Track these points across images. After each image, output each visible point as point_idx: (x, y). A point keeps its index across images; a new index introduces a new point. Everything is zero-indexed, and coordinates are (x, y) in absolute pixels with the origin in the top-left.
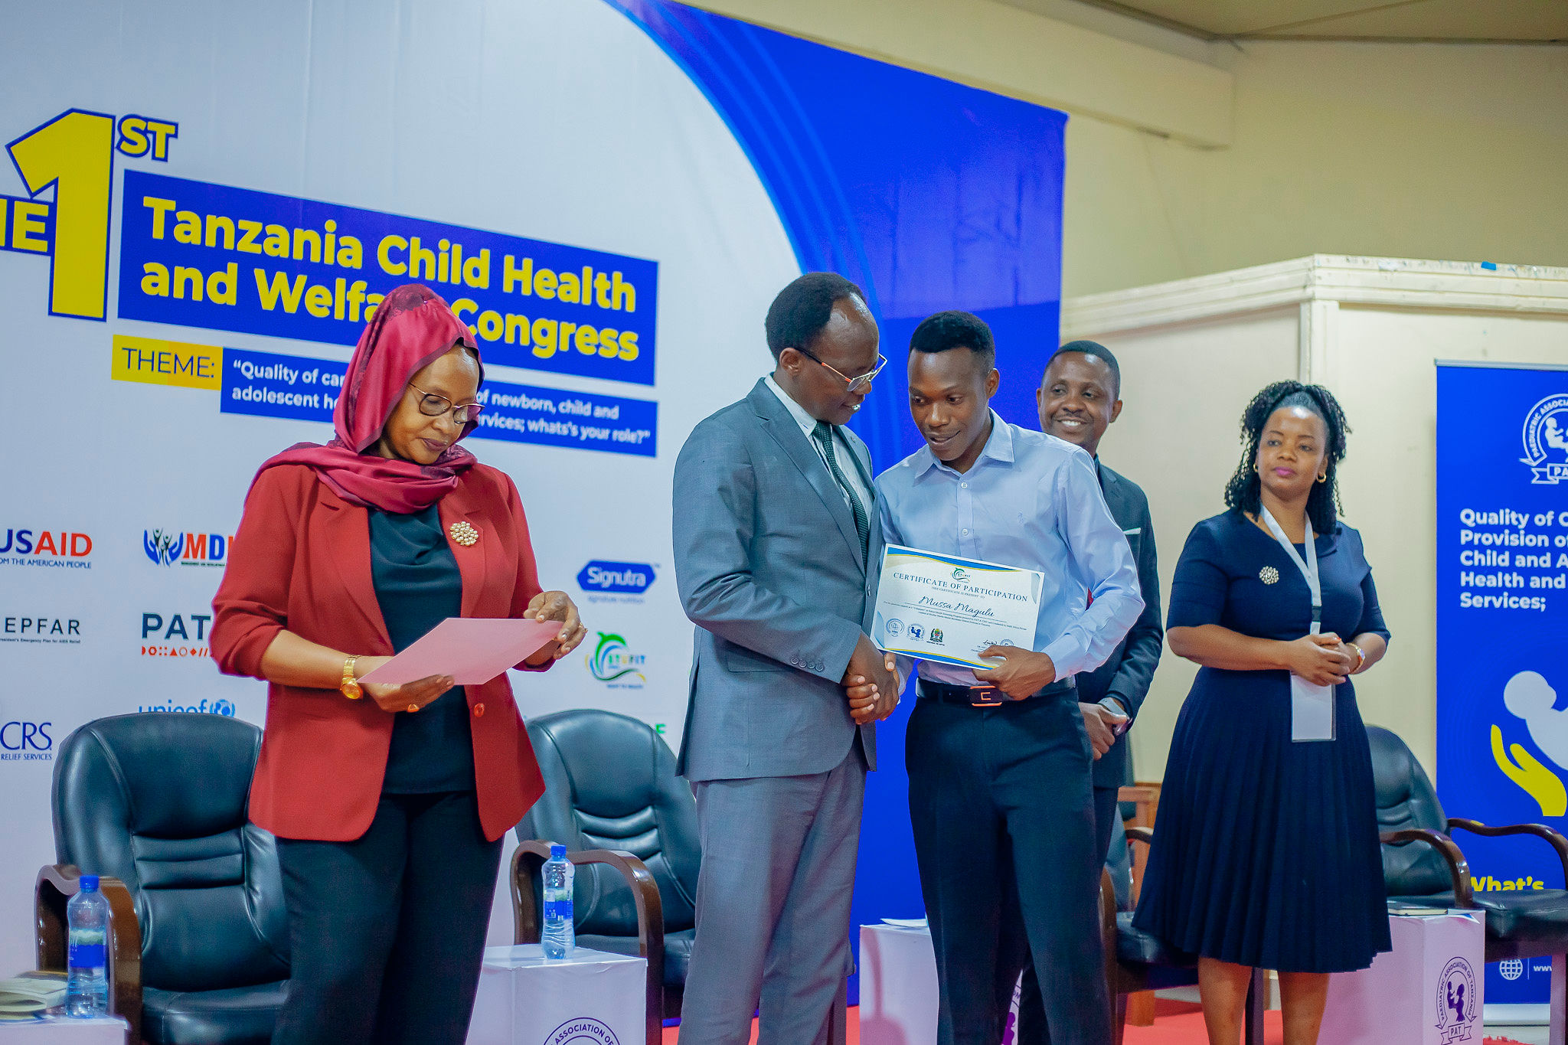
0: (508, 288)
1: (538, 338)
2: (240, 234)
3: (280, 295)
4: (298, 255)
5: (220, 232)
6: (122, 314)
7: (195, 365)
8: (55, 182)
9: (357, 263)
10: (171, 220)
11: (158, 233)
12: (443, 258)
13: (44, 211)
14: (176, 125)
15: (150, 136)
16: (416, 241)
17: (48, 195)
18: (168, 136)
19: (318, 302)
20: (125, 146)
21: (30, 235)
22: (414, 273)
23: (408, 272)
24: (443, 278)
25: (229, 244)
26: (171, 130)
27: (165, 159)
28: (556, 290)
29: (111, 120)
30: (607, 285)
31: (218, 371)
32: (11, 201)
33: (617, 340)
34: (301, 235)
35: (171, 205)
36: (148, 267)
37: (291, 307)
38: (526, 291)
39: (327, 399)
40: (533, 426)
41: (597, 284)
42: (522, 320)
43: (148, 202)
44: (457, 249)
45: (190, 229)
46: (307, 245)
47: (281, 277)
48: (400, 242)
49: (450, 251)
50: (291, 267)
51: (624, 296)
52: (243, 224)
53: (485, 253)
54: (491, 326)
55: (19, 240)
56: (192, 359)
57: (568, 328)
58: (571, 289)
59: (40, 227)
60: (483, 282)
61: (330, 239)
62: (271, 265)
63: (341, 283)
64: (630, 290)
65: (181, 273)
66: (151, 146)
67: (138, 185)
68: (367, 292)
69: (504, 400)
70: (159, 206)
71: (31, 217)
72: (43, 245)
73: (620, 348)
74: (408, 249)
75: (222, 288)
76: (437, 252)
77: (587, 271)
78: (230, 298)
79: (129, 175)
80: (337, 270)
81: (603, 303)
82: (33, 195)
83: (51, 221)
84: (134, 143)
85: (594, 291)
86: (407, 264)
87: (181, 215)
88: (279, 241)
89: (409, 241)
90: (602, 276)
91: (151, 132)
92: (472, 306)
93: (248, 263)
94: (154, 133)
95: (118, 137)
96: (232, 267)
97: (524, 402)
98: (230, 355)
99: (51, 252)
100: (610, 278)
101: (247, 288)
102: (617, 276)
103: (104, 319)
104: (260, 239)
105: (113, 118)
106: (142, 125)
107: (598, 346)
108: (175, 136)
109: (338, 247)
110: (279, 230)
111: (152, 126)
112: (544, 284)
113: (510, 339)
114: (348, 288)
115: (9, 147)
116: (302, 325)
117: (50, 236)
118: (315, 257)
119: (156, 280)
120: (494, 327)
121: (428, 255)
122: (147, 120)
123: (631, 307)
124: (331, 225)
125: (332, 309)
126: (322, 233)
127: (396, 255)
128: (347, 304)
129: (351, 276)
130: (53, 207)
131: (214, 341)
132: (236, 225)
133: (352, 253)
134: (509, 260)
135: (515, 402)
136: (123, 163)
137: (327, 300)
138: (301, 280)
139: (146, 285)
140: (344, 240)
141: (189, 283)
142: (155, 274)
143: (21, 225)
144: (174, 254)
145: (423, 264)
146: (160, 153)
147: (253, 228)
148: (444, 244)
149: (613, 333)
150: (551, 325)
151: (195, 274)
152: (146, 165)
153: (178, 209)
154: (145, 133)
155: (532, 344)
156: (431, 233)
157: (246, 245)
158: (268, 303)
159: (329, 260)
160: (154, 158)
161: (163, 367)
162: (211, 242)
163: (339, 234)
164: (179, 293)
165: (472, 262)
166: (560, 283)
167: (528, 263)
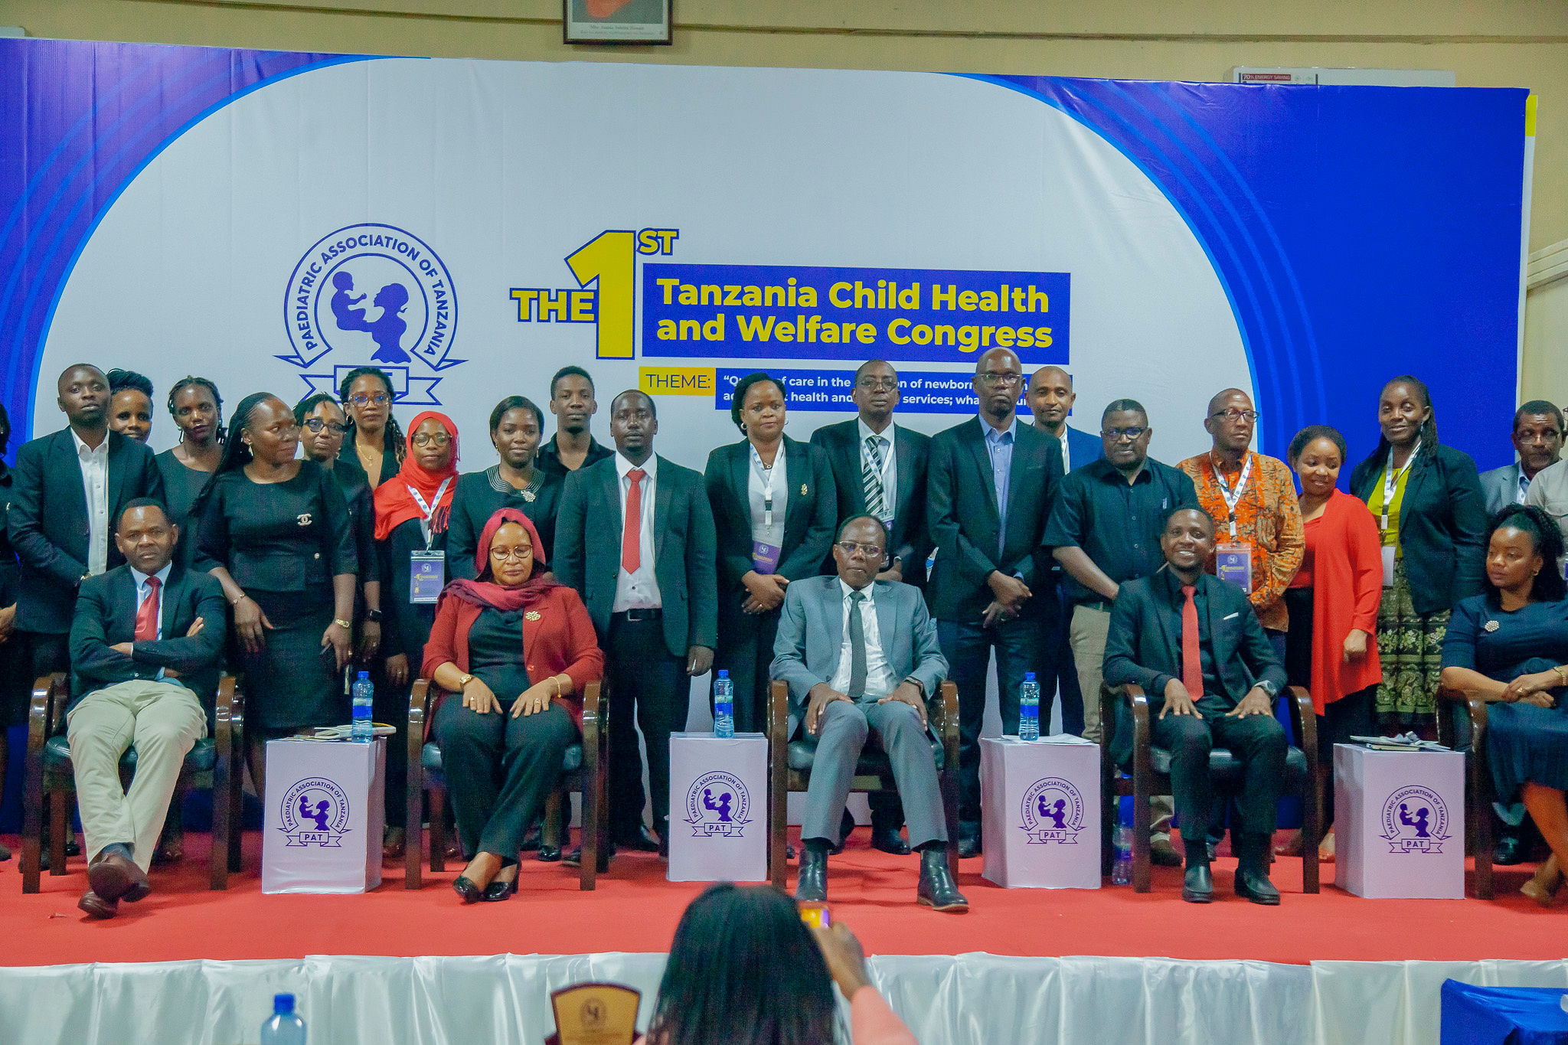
0: (936, 306)
1: (962, 339)
2: (725, 294)
3: (756, 332)
4: (769, 303)
5: (711, 295)
6: (644, 355)
7: (697, 381)
8: (597, 277)
9: (813, 303)
10: (676, 291)
11: (668, 300)
12: (882, 293)
13: (591, 296)
14: (677, 231)
15: (660, 240)
16: (859, 284)
17: (593, 286)
18: (672, 238)
19: (784, 332)
20: (643, 249)
21: (582, 311)
22: (858, 305)
23: (854, 304)
24: (882, 305)
25: (717, 302)
26: (674, 234)
27: (671, 254)
28: (977, 304)
29: (632, 234)
30: (1023, 296)
31: (713, 383)
32: (569, 292)
33: (1033, 334)
34: (769, 290)
35: (676, 282)
36: (661, 323)
37: (764, 337)
38: (952, 307)
39: (793, 395)
40: (960, 401)
41: (1013, 295)
42: (949, 329)
43: (660, 282)
44: (893, 285)
45: (690, 296)
46: (775, 296)
47: (756, 320)
48: (848, 287)
49: (887, 288)
50: (763, 312)
51: (1038, 302)
52: (727, 288)
53: (916, 286)
54: (922, 335)
55: (575, 315)
56: (694, 378)
57: (987, 330)
58: (990, 302)
59: (589, 306)
60: (915, 305)
61: (792, 291)
62: (749, 312)
63: (801, 318)
64: (1044, 298)
65: (684, 324)
66: (661, 246)
67: (652, 272)
68: (822, 322)
69: (935, 385)
70: (667, 284)
71: (582, 301)
72: (591, 317)
73: (1036, 339)
74: (853, 290)
75: (714, 330)
76: (876, 289)
77: (1005, 288)
78: (720, 336)
79: (646, 266)
80: (798, 310)
81: (1020, 308)
82: (583, 287)
83: (595, 302)
84: (649, 246)
85: (1011, 302)
86: (853, 300)
87: (683, 288)
88: (754, 296)
89: (853, 285)
90: (1018, 290)
91: (660, 238)
92: (907, 323)
93: (731, 313)
94: (662, 238)
95: (638, 243)
96: (721, 317)
97: (952, 385)
98: (721, 373)
99: (596, 320)
100: (1025, 290)
101: (732, 328)
102: (1032, 288)
103: (633, 358)
104: (740, 296)
105: (634, 232)
106: (654, 234)
107: (1016, 340)
108: (677, 238)
109: (798, 294)
110: (756, 289)
111: (660, 234)
112: (968, 301)
113: (939, 342)
114: (807, 321)
115: (566, 259)
116: (773, 348)
117: (595, 311)
118: (781, 303)
119: (668, 330)
120: (924, 335)
121: (870, 292)
122: (657, 230)
123: (1045, 309)
124: (792, 281)
125: (795, 336)
126: (786, 287)
127: (843, 295)
128: (807, 331)
129: (809, 313)
130: (596, 293)
131: (710, 365)
132: (722, 289)
133: (810, 297)
134: (936, 288)
135: (944, 385)
136: (641, 260)
137: (791, 329)
138: (771, 319)
139: (661, 334)
140: (802, 290)
141: (690, 330)
142: (667, 327)
143: (576, 306)
144: (678, 312)
145: (865, 298)
146: (667, 250)
147: (735, 290)
148: (882, 283)
149: (1030, 330)
150: (974, 330)
151: (694, 324)
152: (658, 259)
153: (681, 283)
154: (656, 239)
155: (958, 343)
156: (870, 277)
157: (730, 301)
158: (747, 336)
159: (792, 303)
160: (663, 254)
161: (674, 384)
162: (705, 301)
163: (798, 286)
164: (684, 337)
165: (905, 293)
166: (980, 299)
167: (952, 288)
